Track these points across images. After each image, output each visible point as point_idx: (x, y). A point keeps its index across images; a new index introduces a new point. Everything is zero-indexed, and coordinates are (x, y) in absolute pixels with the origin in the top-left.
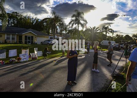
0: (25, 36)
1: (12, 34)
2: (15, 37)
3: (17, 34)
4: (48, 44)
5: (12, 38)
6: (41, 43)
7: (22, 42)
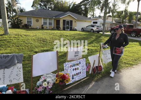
0: (63, 20)
1: (49, 18)
2: (53, 21)
3: (54, 18)
4: (92, 31)
5: (49, 23)
6: (82, 29)
7: (60, 28)
